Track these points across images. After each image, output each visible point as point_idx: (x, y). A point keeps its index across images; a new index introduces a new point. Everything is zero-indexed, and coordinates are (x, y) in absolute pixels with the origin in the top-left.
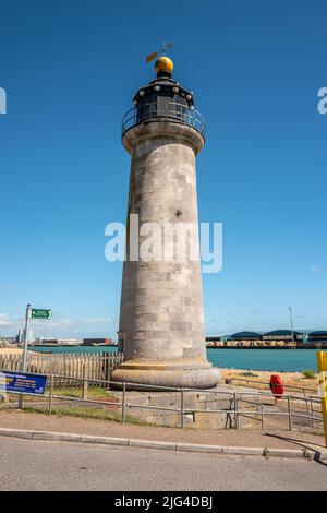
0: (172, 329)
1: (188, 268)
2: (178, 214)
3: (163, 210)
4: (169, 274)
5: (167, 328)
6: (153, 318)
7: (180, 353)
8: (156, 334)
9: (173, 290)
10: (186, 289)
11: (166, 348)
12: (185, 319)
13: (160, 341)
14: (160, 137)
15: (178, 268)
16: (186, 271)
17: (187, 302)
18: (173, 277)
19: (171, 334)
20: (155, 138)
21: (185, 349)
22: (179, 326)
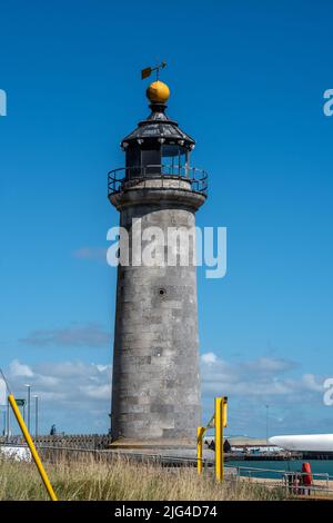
0: (152, 411)
1: (172, 349)
2: (162, 292)
3: (144, 290)
4: (149, 357)
5: (147, 410)
6: (135, 401)
7: (160, 434)
8: (137, 416)
9: (153, 374)
10: (169, 372)
11: (146, 428)
12: (167, 402)
13: (141, 423)
14: (142, 205)
15: (160, 351)
16: (168, 353)
17: (170, 384)
18: (154, 360)
19: (151, 416)
20: (136, 206)
21: (165, 430)
22: (160, 409)
